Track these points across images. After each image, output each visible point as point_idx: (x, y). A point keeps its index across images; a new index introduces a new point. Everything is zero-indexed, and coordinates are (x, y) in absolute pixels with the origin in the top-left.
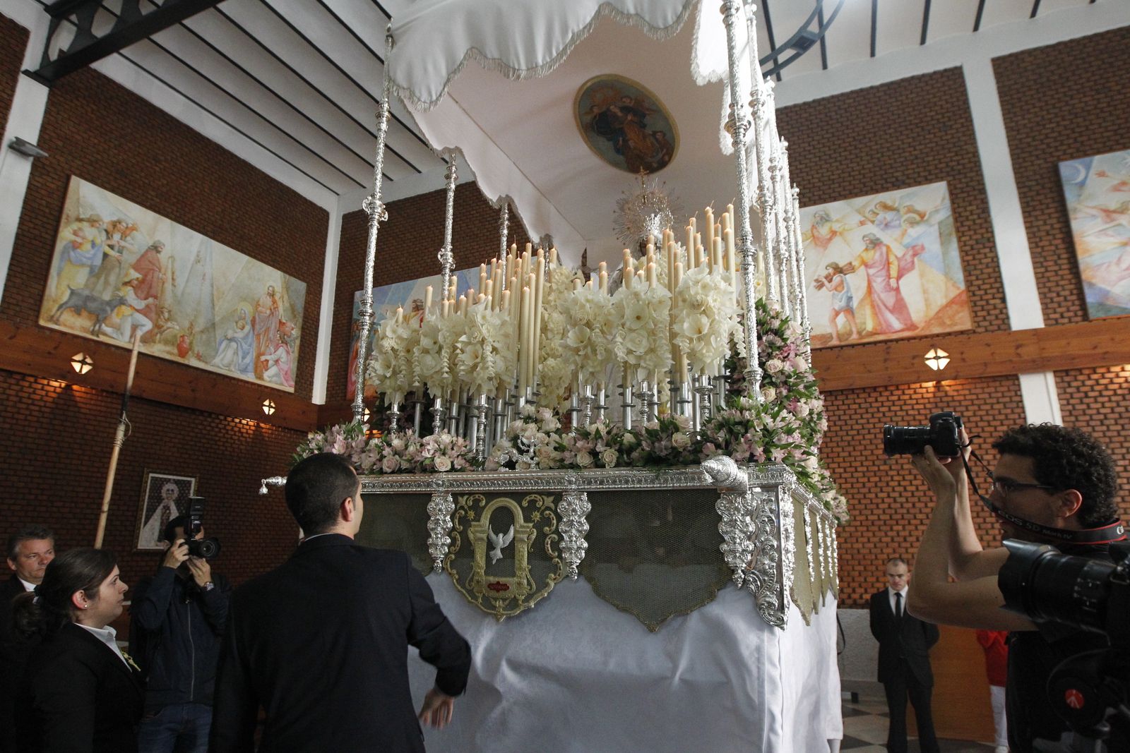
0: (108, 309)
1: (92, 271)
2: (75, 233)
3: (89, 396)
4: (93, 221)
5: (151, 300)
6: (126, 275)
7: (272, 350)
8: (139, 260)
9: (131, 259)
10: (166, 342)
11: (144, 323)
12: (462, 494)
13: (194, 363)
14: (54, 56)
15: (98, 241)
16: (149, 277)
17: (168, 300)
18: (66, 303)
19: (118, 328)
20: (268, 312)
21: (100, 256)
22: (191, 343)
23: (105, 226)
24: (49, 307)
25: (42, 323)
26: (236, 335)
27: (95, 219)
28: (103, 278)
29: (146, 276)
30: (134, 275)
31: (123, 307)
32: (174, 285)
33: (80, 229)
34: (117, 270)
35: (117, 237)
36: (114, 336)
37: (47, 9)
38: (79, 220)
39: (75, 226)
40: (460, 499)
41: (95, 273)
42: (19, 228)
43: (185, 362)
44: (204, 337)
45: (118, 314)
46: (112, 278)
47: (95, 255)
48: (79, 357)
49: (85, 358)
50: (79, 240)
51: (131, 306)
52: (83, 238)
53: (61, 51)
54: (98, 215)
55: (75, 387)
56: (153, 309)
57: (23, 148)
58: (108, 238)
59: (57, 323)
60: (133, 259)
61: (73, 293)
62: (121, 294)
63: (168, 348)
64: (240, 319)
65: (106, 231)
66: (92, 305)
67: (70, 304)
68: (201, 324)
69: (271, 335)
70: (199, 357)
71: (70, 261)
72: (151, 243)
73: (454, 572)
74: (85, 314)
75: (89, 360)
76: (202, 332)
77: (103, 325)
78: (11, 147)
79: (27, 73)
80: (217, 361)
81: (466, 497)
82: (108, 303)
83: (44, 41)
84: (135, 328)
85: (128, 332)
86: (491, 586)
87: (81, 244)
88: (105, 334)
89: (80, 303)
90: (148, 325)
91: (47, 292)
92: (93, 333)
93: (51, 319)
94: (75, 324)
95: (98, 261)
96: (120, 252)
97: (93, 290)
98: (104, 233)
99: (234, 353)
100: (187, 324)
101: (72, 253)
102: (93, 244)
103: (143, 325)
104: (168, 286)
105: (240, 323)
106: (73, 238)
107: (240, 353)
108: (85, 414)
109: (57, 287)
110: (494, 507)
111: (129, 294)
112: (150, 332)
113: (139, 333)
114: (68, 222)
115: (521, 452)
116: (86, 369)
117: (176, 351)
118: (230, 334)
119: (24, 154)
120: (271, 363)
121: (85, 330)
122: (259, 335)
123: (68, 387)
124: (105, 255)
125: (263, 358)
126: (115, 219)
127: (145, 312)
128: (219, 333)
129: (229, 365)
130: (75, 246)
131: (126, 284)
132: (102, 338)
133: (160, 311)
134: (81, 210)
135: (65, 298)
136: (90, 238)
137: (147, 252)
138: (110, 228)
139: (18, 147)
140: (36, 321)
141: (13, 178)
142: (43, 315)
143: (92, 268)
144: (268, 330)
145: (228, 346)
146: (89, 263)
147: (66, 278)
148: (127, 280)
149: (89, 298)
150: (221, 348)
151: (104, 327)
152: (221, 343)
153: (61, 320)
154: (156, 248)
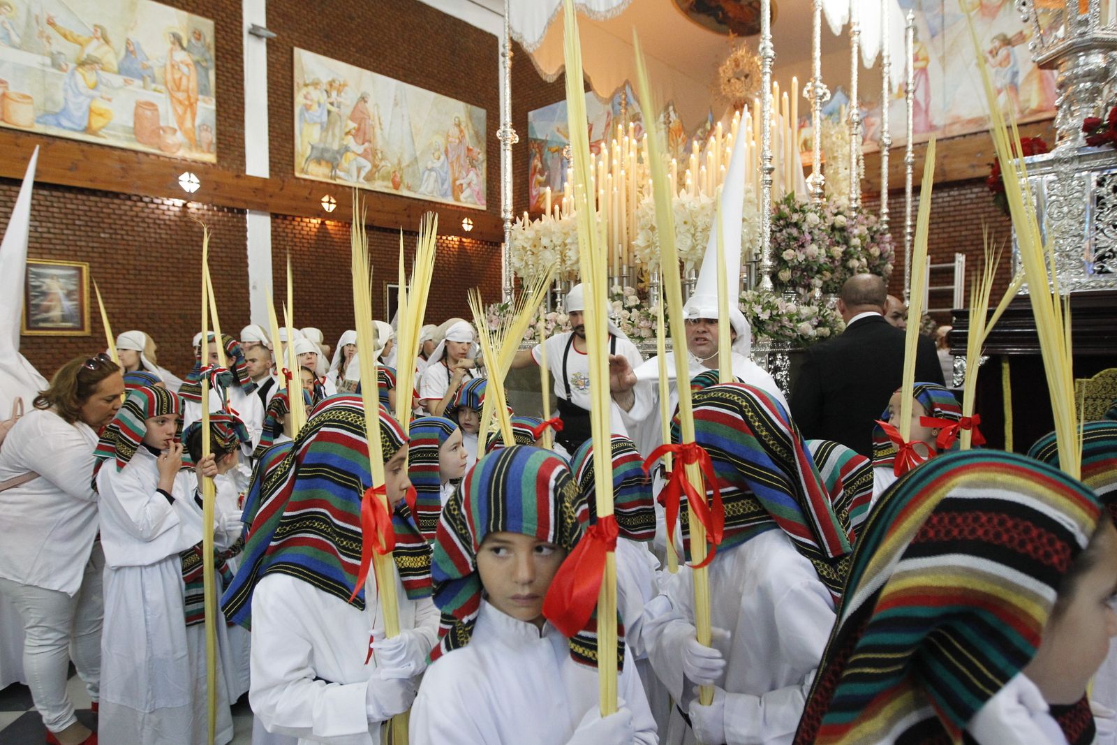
0: (338, 157)
1: (322, 127)
2: (306, 98)
3: (337, 228)
4: (316, 84)
5: (367, 144)
6: (346, 126)
7: (464, 173)
8: (353, 112)
9: (347, 111)
10: (384, 178)
11: (365, 164)
13: (405, 193)
15: (322, 101)
16: (363, 125)
17: (379, 143)
18: (310, 156)
19: (348, 172)
20: (457, 141)
21: (326, 113)
22: (401, 177)
23: (324, 87)
24: (299, 161)
25: (297, 174)
26: (434, 165)
27: (316, 82)
28: (330, 133)
29: (360, 125)
30: (352, 125)
31: (349, 154)
32: (382, 129)
33: (308, 93)
34: (339, 123)
35: (334, 94)
36: (346, 178)
38: (306, 85)
39: (304, 91)
41: (325, 129)
42: (268, 100)
43: (399, 193)
44: (410, 169)
45: (346, 160)
46: (337, 131)
47: (322, 113)
48: (326, 199)
49: (330, 199)
50: (309, 102)
51: (354, 152)
52: (312, 100)
54: (318, 79)
55: (327, 222)
56: (370, 151)
57: (258, 33)
58: (328, 97)
59: (306, 173)
60: (349, 112)
61: (313, 148)
62: (345, 143)
63: (386, 183)
64: (436, 151)
65: (326, 91)
66: (327, 156)
67: (312, 157)
68: (406, 160)
69: (462, 162)
70: (409, 188)
71: (306, 121)
72: (359, 95)
74: (323, 163)
75: (333, 200)
76: (408, 166)
77: (338, 171)
78: (250, 33)
80: (422, 189)
82: (338, 152)
84: (359, 170)
85: (355, 173)
87: (311, 106)
88: (339, 178)
89: (319, 155)
90: (368, 166)
91: (296, 150)
92: (331, 178)
93: (303, 171)
94: (317, 173)
95: (325, 118)
96: (339, 107)
97: (325, 143)
98: (325, 93)
99: (435, 181)
100: (396, 161)
101: (306, 115)
103: (365, 167)
104: (378, 131)
105: (436, 155)
106: (304, 101)
107: (440, 180)
108: (336, 242)
109: (301, 144)
111: (350, 141)
112: (370, 171)
113: (363, 174)
114: (299, 89)
116: (333, 207)
117: (391, 185)
118: (430, 165)
119: (259, 37)
120: (464, 186)
121: (326, 176)
122: (452, 163)
123: (323, 223)
124: (329, 112)
125: (458, 183)
126: (330, 79)
127: (364, 155)
128: (421, 165)
129: (432, 192)
131: (347, 134)
132: (338, 182)
133: (374, 153)
135: (308, 153)
136: (316, 99)
137: (357, 103)
138: (328, 88)
139: (255, 32)
140: (293, 174)
141: (255, 58)
142: (297, 168)
143: (322, 124)
144: (458, 157)
145: (429, 176)
146: (319, 120)
147: (306, 136)
148: (347, 130)
149: (324, 150)
150: (425, 178)
151: (340, 173)
152: (424, 173)
153: (309, 170)
154: (363, 99)
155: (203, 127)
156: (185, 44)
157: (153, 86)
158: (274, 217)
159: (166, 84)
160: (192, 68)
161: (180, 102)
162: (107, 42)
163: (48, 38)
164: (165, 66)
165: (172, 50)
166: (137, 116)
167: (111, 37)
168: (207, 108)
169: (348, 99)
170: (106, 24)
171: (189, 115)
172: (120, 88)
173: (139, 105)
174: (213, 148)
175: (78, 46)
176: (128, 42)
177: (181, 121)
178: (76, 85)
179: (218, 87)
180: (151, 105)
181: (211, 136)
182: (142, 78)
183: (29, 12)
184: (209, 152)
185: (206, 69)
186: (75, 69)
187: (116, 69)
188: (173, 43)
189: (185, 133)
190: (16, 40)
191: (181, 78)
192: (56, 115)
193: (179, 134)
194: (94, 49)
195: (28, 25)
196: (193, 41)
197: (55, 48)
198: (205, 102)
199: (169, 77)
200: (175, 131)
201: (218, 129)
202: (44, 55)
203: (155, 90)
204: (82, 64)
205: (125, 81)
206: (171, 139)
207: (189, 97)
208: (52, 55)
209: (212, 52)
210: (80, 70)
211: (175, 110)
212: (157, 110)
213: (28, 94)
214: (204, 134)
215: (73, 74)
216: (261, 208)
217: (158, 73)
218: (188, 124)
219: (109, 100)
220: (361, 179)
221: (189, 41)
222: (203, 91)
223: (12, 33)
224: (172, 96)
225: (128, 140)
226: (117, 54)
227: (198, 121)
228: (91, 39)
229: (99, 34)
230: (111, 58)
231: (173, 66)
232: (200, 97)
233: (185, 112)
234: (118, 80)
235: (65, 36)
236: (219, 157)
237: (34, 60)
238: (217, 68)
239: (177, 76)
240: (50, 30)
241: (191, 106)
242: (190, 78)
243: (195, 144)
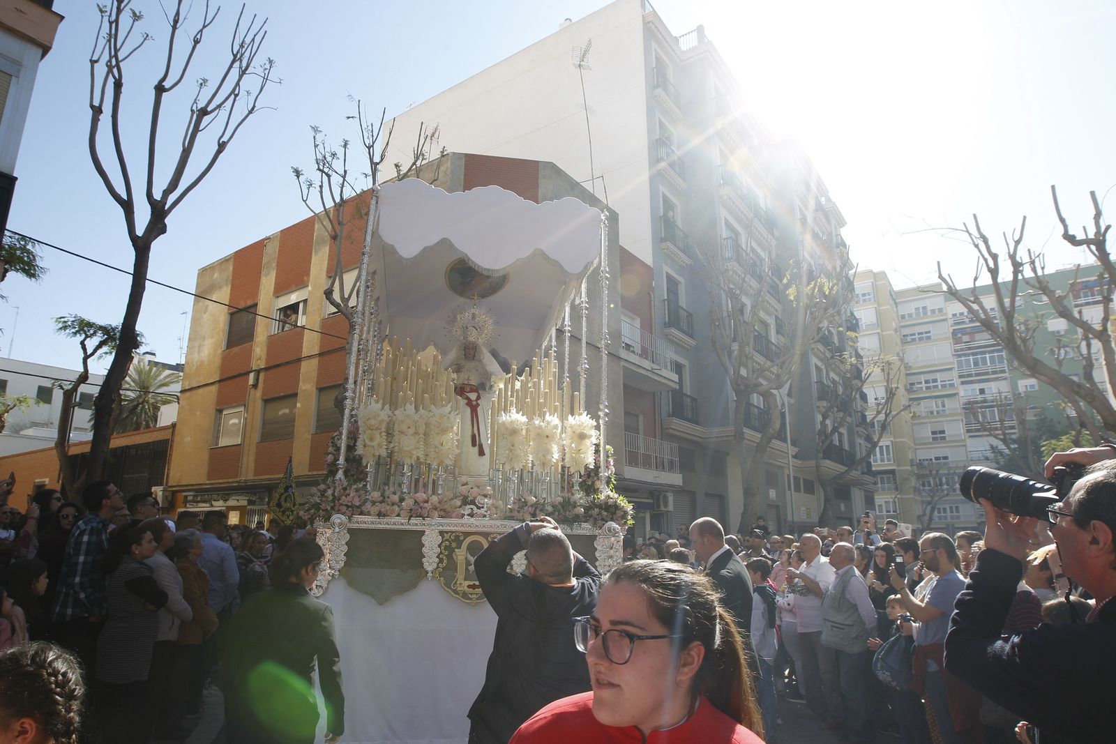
12: (447, 532)
40: (445, 535)
73: (442, 579)
81: (450, 534)
86: (469, 586)
110: (470, 541)
115: (479, 508)
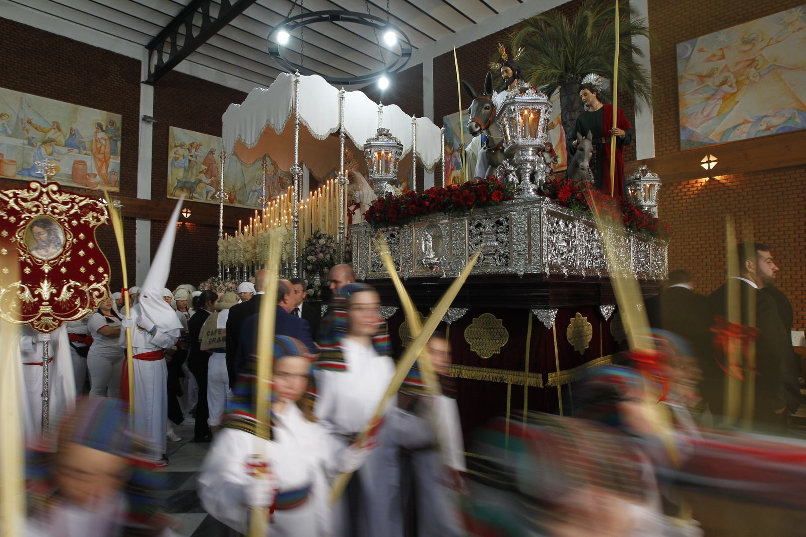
0: (195, 186)
1: (185, 169)
2: (175, 153)
3: (192, 227)
4: (182, 146)
5: (213, 178)
6: (200, 168)
7: (278, 192)
8: (205, 160)
11: (211, 190)
13: (237, 205)
14: (153, 71)
15: (185, 155)
16: (211, 167)
18: (176, 187)
19: (200, 194)
20: (273, 173)
21: (188, 161)
22: (235, 196)
23: (187, 147)
24: (170, 189)
25: (168, 197)
26: (257, 188)
27: (182, 144)
28: (190, 172)
29: (209, 167)
30: (204, 167)
31: (201, 184)
33: (177, 151)
34: (196, 167)
35: (193, 151)
36: (199, 198)
37: (146, 47)
38: (176, 146)
39: (175, 150)
41: (187, 170)
42: (152, 156)
43: (234, 205)
44: (241, 191)
45: (199, 188)
46: (194, 171)
47: (185, 162)
48: (185, 210)
49: (187, 210)
50: (177, 156)
51: (204, 183)
52: (179, 155)
53: (155, 65)
54: (184, 143)
55: (186, 223)
56: (214, 182)
57: (148, 120)
58: (190, 152)
59: (174, 196)
60: (202, 160)
61: (179, 181)
62: (199, 178)
64: (258, 180)
65: (188, 149)
66: (187, 185)
67: (178, 187)
68: (238, 186)
69: (275, 185)
70: (239, 202)
71: (175, 166)
72: (209, 150)
74: (185, 190)
75: (189, 211)
76: (240, 189)
78: (143, 120)
79: (143, 82)
80: (249, 202)
82: (194, 183)
83: (148, 64)
84: (207, 193)
85: (205, 195)
87: (178, 158)
88: (195, 198)
89: (182, 185)
91: (168, 183)
92: (190, 198)
93: (172, 195)
95: (187, 164)
96: (196, 158)
97: (186, 178)
98: (187, 150)
99: (257, 198)
100: (232, 187)
101: (176, 163)
102: (184, 157)
103: (211, 191)
105: (258, 182)
106: (175, 155)
108: (192, 235)
109: (172, 180)
111: (203, 177)
112: (215, 193)
113: (210, 195)
114: (172, 149)
116: (189, 215)
117: (228, 201)
118: (254, 188)
119: (149, 122)
122: (269, 187)
123: (183, 224)
124: (190, 161)
126: (191, 142)
127: (211, 184)
129: (255, 204)
130: (176, 159)
131: (200, 172)
132: (194, 200)
133: (218, 183)
134: (176, 142)
135: (176, 184)
136: (182, 154)
137: (208, 154)
138: (190, 147)
139: (146, 119)
140: (166, 197)
141: (146, 134)
142: (168, 193)
143: (185, 168)
144: (273, 183)
145: (253, 195)
146: (183, 166)
147: (175, 175)
148: (201, 170)
149: (186, 182)
150: (250, 196)
151: (194, 195)
152: (250, 193)
153: (176, 194)
154: (212, 152)
155: (113, 172)
156: (104, 129)
157: (85, 152)
158: (153, 222)
159: (92, 151)
160: (108, 141)
161: (100, 160)
162: (60, 130)
163: (27, 130)
164: (92, 141)
165: (96, 132)
166: (74, 169)
167: (62, 128)
168: (115, 162)
169: (203, 152)
170: (59, 121)
171: (104, 167)
172: (65, 154)
173: (76, 163)
174: (118, 184)
175: (44, 134)
176: (71, 129)
177: (99, 170)
178: (41, 154)
179: (122, 150)
180: (83, 163)
181: (117, 177)
182: (78, 148)
183: (18, 117)
184: (115, 186)
185: (116, 141)
186: (41, 145)
187: (64, 144)
188: (97, 128)
189: (102, 176)
190: (10, 132)
191: (101, 147)
192: (29, 170)
193: (98, 177)
194: (52, 134)
195: (17, 124)
196: (109, 126)
197: (30, 135)
198: (114, 158)
199: (94, 147)
200: (95, 175)
201: (121, 173)
202: (24, 139)
203: (85, 154)
204: (44, 143)
205: (69, 150)
206: (93, 180)
207: (105, 156)
208: (28, 139)
209: (120, 132)
210: (44, 146)
211: (96, 164)
212: (86, 164)
213: (15, 160)
214: (113, 176)
215: (39, 148)
216: (144, 217)
217: (87, 145)
218: (104, 171)
219: (59, 161)
220: (209, 198)
221: (107, 127)
222: (113, 152)
223: (8, 129)
224: (95, 157)
225: (69, 181)
226: (65, 136)
227: (109, 170)
228: (50, 130)
229: (56, 126)
230: (62, 139)
231: (96, 141)
232: (112, 156)
233: (102, 165)
234: (64, 150)
235: (36, 129)
236: (121, 188)
237: (18, 142)
238: (123, 140)
239: (99, 146)
240: (28, 126)
241: (106, 161)
242: (106, 146)
243: (108, 183)
